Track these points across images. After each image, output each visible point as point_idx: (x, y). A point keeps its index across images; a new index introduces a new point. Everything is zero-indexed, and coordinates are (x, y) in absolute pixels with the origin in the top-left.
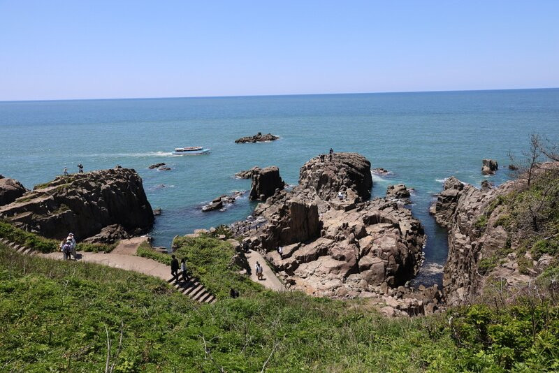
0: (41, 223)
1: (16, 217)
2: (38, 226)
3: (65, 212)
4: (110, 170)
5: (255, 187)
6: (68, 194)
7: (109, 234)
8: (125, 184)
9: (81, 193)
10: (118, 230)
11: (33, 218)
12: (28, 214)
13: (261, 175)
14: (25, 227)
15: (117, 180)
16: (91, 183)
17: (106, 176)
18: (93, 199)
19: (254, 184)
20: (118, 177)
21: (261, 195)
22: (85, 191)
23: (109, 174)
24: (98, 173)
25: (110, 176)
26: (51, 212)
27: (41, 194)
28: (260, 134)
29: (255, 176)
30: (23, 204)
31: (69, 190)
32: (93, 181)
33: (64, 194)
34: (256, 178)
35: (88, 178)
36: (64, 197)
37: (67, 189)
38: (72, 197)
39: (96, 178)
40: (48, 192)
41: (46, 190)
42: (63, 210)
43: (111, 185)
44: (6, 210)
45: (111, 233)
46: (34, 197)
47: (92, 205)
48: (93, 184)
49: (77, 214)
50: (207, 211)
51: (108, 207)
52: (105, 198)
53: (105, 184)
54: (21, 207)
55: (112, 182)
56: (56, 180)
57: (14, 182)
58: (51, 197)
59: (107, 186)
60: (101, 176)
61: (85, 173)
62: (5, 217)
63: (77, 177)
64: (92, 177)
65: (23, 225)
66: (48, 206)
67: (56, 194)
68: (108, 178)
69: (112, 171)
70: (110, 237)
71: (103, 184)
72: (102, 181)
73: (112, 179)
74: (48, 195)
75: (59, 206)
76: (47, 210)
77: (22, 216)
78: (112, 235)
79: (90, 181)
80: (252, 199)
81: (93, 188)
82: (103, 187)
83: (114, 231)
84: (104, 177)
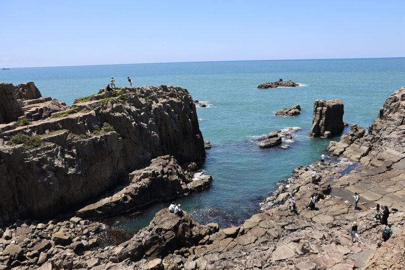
0: (78, 145)
1: (48, 135)
2: (74, 151)
3: (109, 133)
4: (162, 86)
5: (319, 122)
6: (114, 110)
7: (161, 168)
8: (179, 104)
9: (129, 111)
10: (172, 163)
11: (69, 138)
12: (62, 132)
13: (328, 107)
14: (57, 150)
15: (170, 99)
16: (140, 99)
17: (158, 93)
18: (142, 119)
19: (318, 118)
20: (171, 96)
21: (327, 133)
22: (134, 109)
23: (160, 91)
24: (149, 89)
25: (162, 93)
26: (92, 132)
27: (81, 108)
28: (281, 80)
29: (319, 108)
30: (58, 119)
31: (115, 105)
32: (143, 97)
33: (108, 110)
34: (321, 111)
35: (138, 93)
36: (108, 113)
37: (112, 103)
38: (117, 114)
39: (147, 94)
40: (90, 105)
41: (87, 103)
42: (107, 131)
43: (164, 104)
44: (36, 125)
45: (164, 166)
46: (73, 112)
47: (141, 127)
48: (143, 101)
49: (124, 138)
50: (265, 147)
51: (160, 132)
52: (156, 120)
53: (157, 102)
54: (55, 123)
55: (165, 100)
56: (100, 92)
57: (60, 103)
58: (93, 112)
59: (159, 104)
60: (151, 92)
61: (134, 86)
62: (34, 134)
63: (124, 90)
64: (142, 92)
65: (54, 147)
66: (88, 124)
67: (99, 109)
68: (160, 95)
69: (164, 88)
70: (162, 172)
71: (154, 102)
72: (154, 98)
73: (164, 98)
74: (89, 110)
75: (101, 126)
76: (86, 129)
77: (55, 134)
78: (166, 170)
79: (140, 96)
80: (315, 136)
81: (142, 105)
82: (155, 105)
83: (167, 164)
84: (155, 94)
